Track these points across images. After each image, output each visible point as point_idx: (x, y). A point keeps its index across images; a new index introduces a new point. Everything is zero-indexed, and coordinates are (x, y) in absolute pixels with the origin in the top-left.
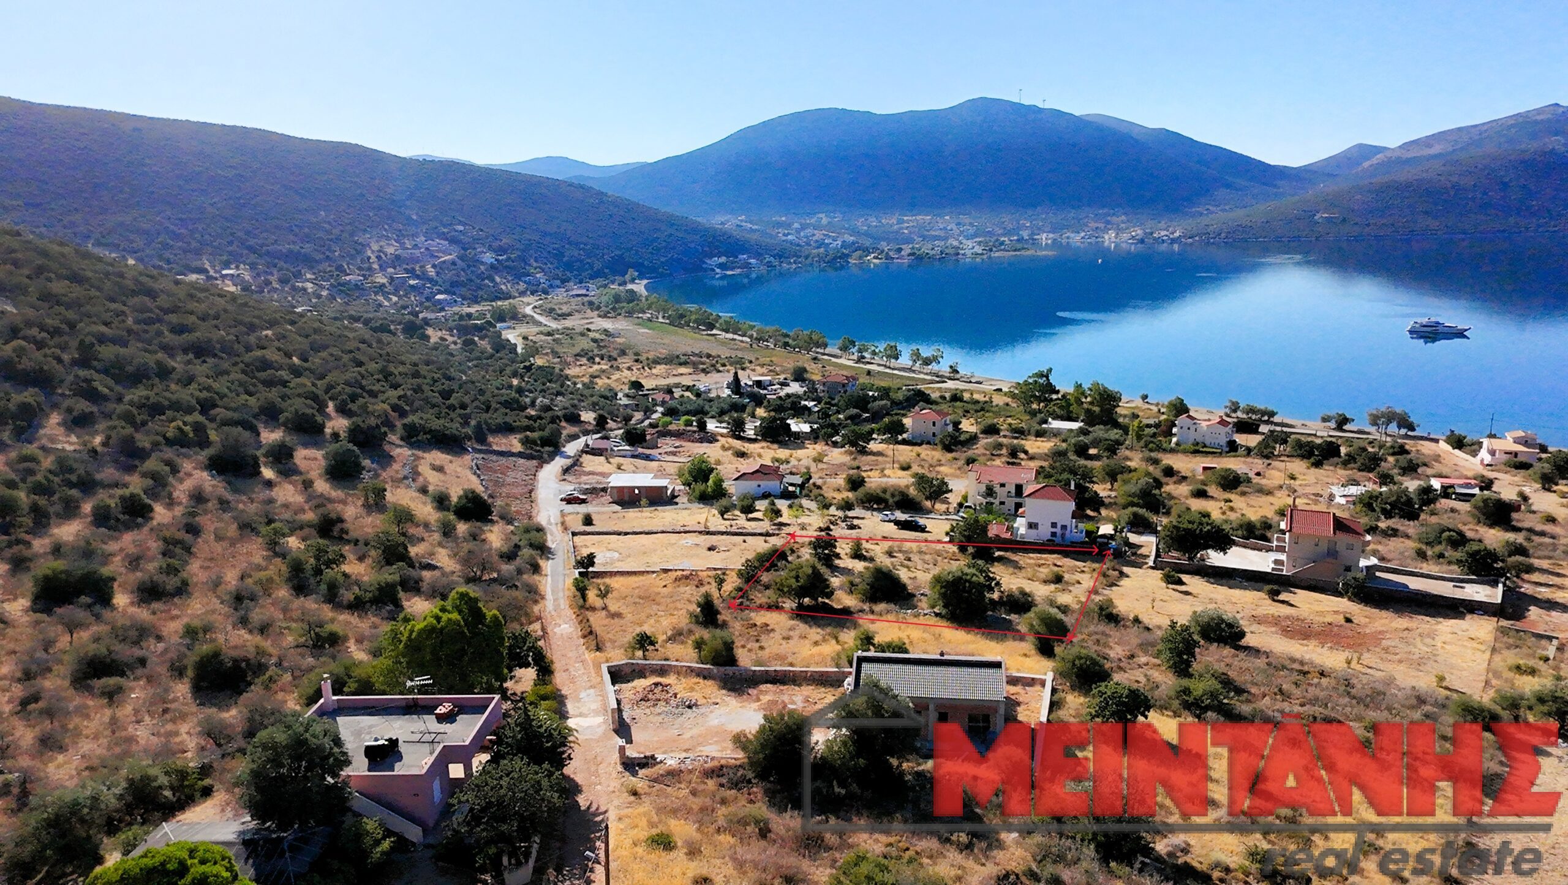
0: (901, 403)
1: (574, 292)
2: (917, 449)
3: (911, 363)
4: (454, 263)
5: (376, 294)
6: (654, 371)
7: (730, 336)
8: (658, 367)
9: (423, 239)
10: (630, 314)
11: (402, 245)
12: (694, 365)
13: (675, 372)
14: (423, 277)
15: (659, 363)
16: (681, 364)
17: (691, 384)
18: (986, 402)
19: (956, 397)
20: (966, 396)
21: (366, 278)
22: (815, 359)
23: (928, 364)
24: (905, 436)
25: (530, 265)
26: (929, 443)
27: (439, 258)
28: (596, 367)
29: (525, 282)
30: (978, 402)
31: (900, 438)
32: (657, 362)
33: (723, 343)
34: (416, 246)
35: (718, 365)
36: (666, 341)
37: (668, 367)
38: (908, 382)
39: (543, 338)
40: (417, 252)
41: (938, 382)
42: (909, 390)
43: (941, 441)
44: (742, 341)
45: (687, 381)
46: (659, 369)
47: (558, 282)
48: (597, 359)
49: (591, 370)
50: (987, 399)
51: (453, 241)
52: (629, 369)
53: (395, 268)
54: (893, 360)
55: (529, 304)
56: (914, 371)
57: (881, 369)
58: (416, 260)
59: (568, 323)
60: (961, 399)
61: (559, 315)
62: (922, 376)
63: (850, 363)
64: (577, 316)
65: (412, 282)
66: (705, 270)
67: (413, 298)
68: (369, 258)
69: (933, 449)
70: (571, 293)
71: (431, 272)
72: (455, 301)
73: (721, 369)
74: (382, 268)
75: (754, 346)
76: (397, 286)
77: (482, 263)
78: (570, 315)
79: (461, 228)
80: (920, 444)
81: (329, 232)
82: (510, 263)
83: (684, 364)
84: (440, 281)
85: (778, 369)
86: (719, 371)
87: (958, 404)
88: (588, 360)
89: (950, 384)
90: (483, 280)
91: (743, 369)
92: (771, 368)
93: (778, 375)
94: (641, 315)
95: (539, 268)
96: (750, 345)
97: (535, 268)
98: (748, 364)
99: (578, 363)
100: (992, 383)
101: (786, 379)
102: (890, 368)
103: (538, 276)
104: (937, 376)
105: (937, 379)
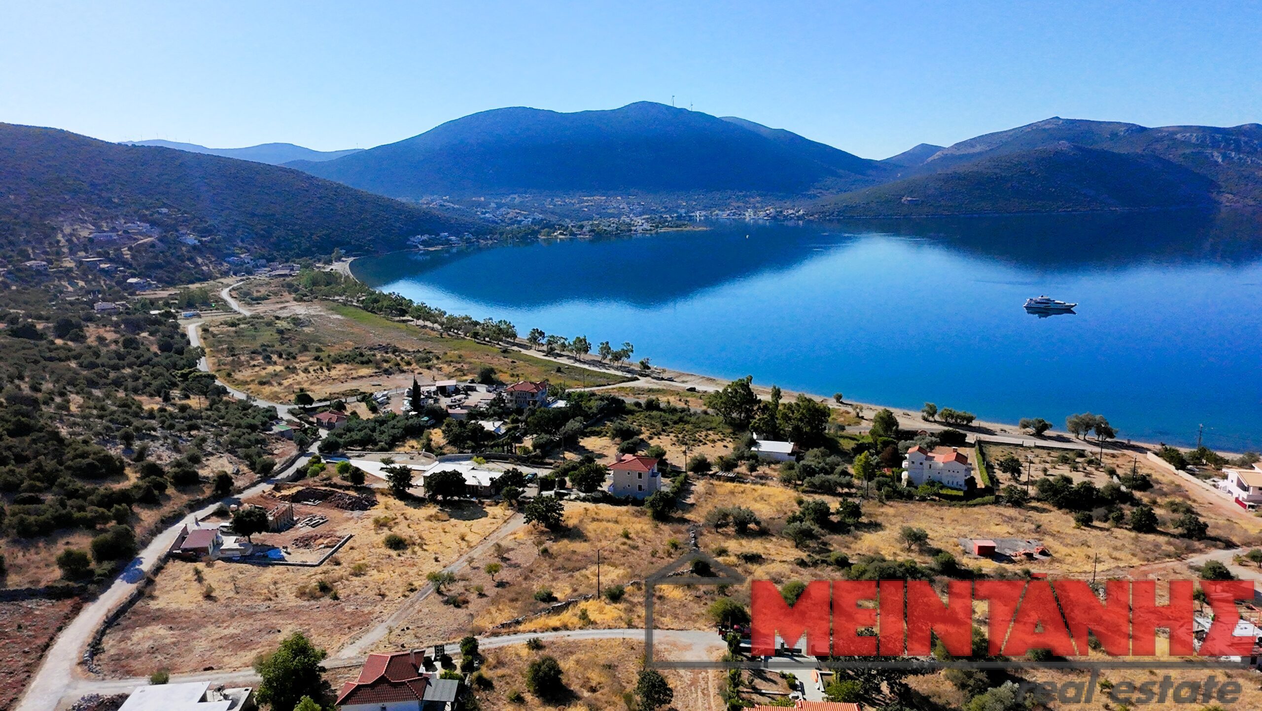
1: (278, 272)
2: (623, 514)
3: (601, 356)
4: (153, 245)
5: (60, 279)
6: (333, 373)
7: (421, 322)
8: (340, 367)
9: (123, 221)
10: (325, 297)
11: (99, 229)
12: (378, 363)
13: (355, 376)
14: (118, 260)
15: (339, 362)
16: (362, 363)
17: (367, 390)
18: (683, 410)
19: (652, 402)
20: (662, 400)
21: (50, 262)
22: (505, 351)
23: (618, 359)
24: (605, 484)
25: (235, 246)
26: (634, 501)
27: (138, 240)
28: (270, 369)
29: (229, 262)
30: (674, 409)
31: (600, 488)
32: (339, 359)
33: (413, 332)
34: (114, 229)
35: (403, 364)
36: (356, 330)
37: (350, 366)
38: (600, 383)
39: (226, 328)
40: (114, 236)
41: (630, 380)
42: (601, 395)
43: (652, 504)
44: (433, 329)
45: (365, 386)
46: (339, 370)
47: (264, 261)
48: (275, 357)
49: (263, 373)
50: (683, 404)
51: (153, 223)
52: (306, 371)
53: (86, 251)
54: (583, 354)
55: (228, 285)
56: (603, 365)
57: (571, 362)
58: (111, 242)
59: (261, 309)
60: (657, 405)
61: (253, 299)
62: (612, 372)
63: (540, 356)
64: (274, 299)
65: (102, 266)
66: (409, 247)
67: (102, 283)
68: (58, 242)
69: (642, 515)
70: (274, 273)
71: (127, 254)
72: (150, 285)
73: (406, 368)
74: (72, 252)
75: (445, 335)
76: (86, 270)
77: (185, 244)
78: (265, 298)
79: (164, 210)
80: (625, 503)
81: (16, 217)
82: (214, 245)
83: (367, 362)
84: (134, 264)
85: (466, 367)
86: (403, 371)
87: (654, 413)
88: (264, 359)
89: (643, 383)
90: (183, 261)
91: (429, 368)
92: (459, 366)
93: (465, 375)
94: (337, 298)
95: (245, 248)
96: (441, 335)
97: (241, 248)
98: (435, 362)
99: (253, 363)
100: (684, 379)
101: (472, 381)
102: (580, 361)
103: (242, 256)
104: (629, 372)
105: (629, 376)
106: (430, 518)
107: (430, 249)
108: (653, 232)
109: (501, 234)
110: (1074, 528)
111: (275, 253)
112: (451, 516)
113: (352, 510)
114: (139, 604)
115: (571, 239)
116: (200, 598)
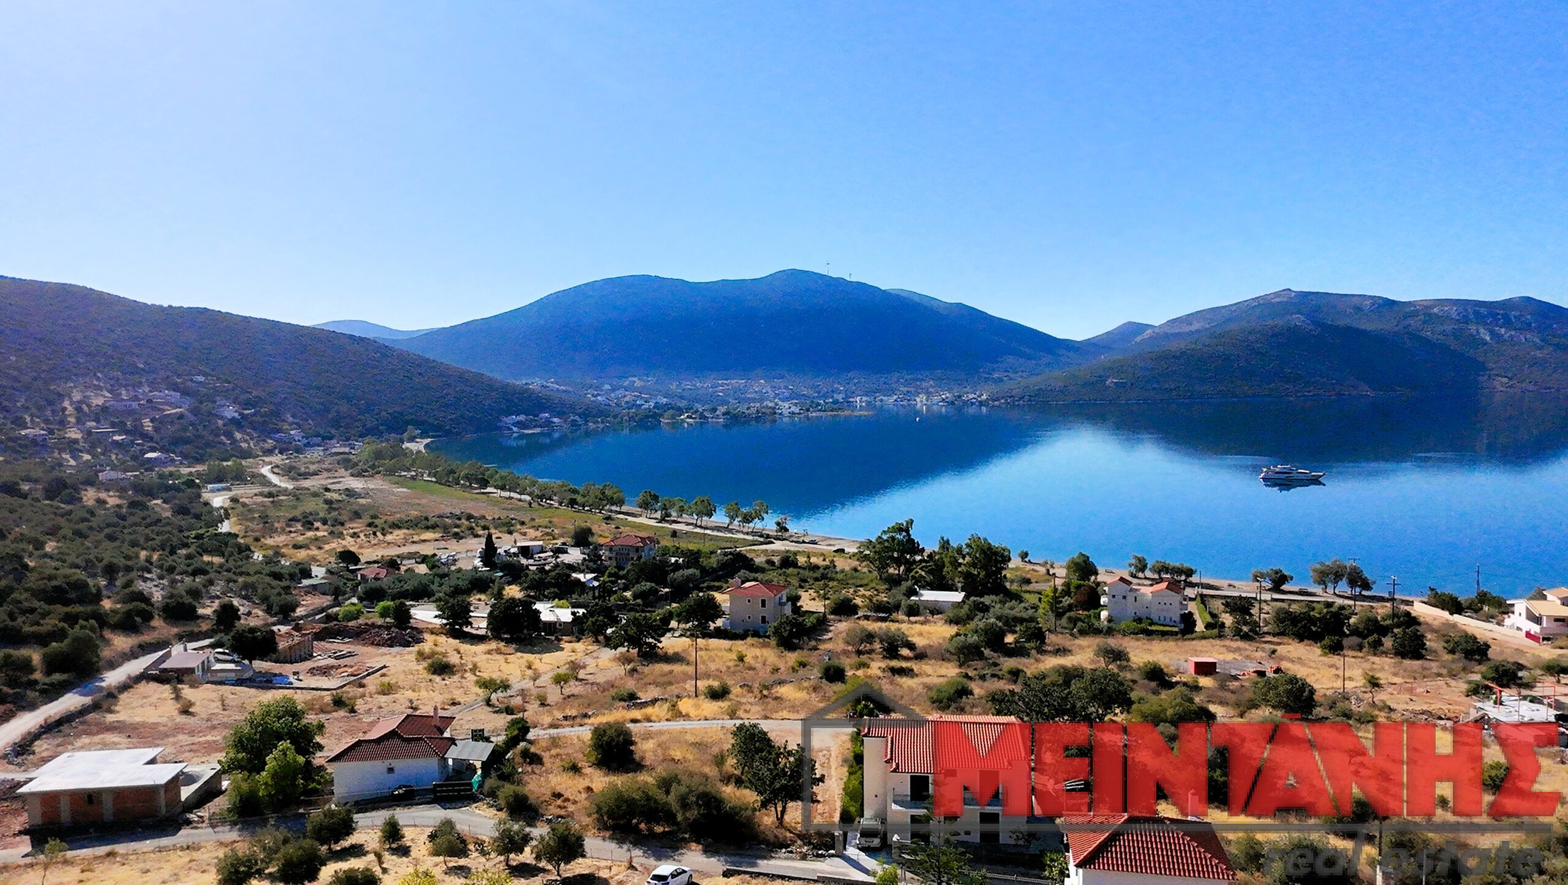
0: (714, 570)
1: (334, 450)
2: (739, 645)
3: (727, 520)
4: (181, 416)
5: (61, 451)
6: (389, 538)
7: (506, 494)
8: (397, 532)
9: (147, 389)
10: (391, 472)
11: (116, 396)
12: (446, 529)
13: (416, 538)
14: (137, 431)
15: (399, 528)
16: (427, 528)
17: (430, 553)
18: (827, 567)
19: (788, 561)
20: (802, 560)
21: (51, 432)
22: (608, 518)
23: (749, 522)
24: (719, 622)
25: (284, 421)
26: (756, 634)
27: (164, 410)
28: (310, 534)
29: (274, 439)
30: (816, 568)
31: (712, 626)
32: (396, 526)
33: (496, 502)
34: (136, 398)
35: (477, 529)
36: (424, 501)
37: (411, 531)
38: (724, 545)
39: (260, 499)
40: (135, 405)
41: (762, 543)
42: (726, 554)
43: (777, 632)
44: (520, 500)
45: (426, 550)
46: (397, 535)
47: (318, 440)
48: (317, 524)
49: (301, 538)
50: (827, 563)
51: (185, 393)
52: (355, 536)
53: (97, 420)
54: (705, 518)
55: (270, 463)
56: (731, 531)
57: (690, 528)
58: (130, 412)
59: (306, 483)
60: (794, 564)
61: (300, 475)
62: (740, 536)
63: (653, 523)
64: (325, 474)
65: (116, 438)
66: (500, 428)
67: (114, 457)
68: (65, 409)
69: (765, 646)
70: (329, 451)
71: (148, 425)
72: (173, 460)
73: (481, 533)
74: (79, 421)
75: (534, 505)
76: (93, 441)
77: (222, 418)
78: (315, 474)
79: (201, 378)
80: (742, 637)
81: (16, 379)
82: (258, 419)
83: (433, 527)
84: (156, 437)
85: (556, 532)
86: (475, 536)
87: (791, 570)
88: (304, 526)
89: (778, 546)
90: (218, 436)
91: (510, 533)
92: (549, 530)
93: (554, 539)
94: (403, 473)
95: (296, 424)
96: (530, 504)
97: (290, 424)
98: (519, 527)
99: (288, 529)
100: (831, 542)
101: (564, 544)
102: (701, 527)
103: (292, 432)
104: (761, 536)
105: (762, 540)
106: (489, 652)
107: (526, 431)
108: (803, 416)
109: (615, 417)
110: (1320, 656)
111: (333, 431)
112: (517, 650)
113: (391, 646)
114: (91, 716)
115: (701, 424)
116: (176, 713)
